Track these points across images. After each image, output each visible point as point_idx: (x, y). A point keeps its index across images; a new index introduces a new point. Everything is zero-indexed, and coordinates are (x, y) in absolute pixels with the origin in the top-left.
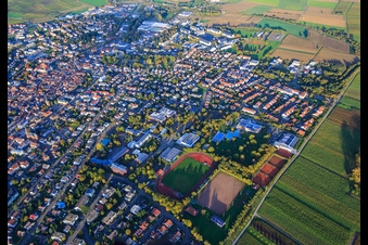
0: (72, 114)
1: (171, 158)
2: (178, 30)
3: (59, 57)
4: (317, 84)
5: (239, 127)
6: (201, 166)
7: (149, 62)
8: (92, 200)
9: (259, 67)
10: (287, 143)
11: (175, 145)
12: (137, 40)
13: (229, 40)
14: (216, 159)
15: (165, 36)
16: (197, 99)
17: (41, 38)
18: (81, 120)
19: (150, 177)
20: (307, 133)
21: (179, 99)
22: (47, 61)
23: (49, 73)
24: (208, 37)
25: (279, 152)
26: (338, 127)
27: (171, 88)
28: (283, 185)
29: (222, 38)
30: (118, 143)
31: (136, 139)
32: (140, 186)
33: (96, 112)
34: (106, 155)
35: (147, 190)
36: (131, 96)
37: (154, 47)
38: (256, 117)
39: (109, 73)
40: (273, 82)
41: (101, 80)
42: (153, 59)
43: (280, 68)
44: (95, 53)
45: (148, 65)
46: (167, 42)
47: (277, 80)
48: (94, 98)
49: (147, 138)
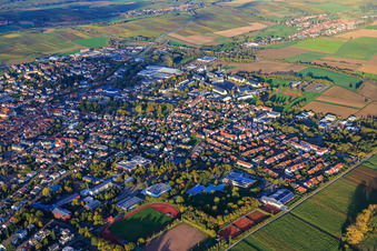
0: (24, 161)
1: (129, 208)
2: (190, 77)
3: (28, 102)
4: (346, 140)
5: (225, 180)
6: (161, 217)
7: (139, 109)
8: (21, 241)
9: (279, 120)
10: (277, 199)
11: (140, 194)
12: (132, 86)
13: (251, 89)
14: (182, 209)
15: (169, 83)
16: (185, 150)
17: (11, 81)
18: (32, 165)
19: (96, 223)
20: (309, 190)
21: (162, 150)
22: (12, 106)
23: (11, 118)
24: (227, 86)
25: (263, 207)
26: (353, 187)
27: (155, 137)
28: (256, 240)
29: (243, 87)
30: (69, 189)
31: (92, 186)
32: (80, 231)
33: (55, 160)
34: (53, 200)
35: (87, 234)
36: (103, 144)
37: (151, 94)
38: (250, 172)
39: (85, 120)
40: (289, 136)
41: (71, 127)
42: (144, 107)
43: (308, 122)
44: (74, 99)
45: (137, 113)
46: (171, 89)
47: (296, 134)
48: (57, 145)
49: (106, 186)
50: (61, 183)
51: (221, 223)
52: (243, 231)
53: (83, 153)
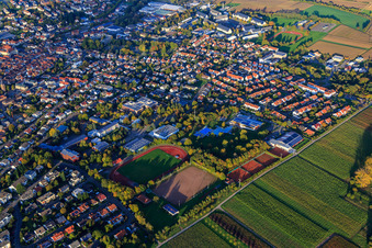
0: (29, 100)
1: (138, 150)
2: (193, 14)
3: (29, 39)
4: (353, 82)
5: (233, 123)
6: (170, 159)
7: (142, 48)
8: (31, 182)
9: (286, 61)
10: (285, 141)
11: (147, 136)
12: (135, 24)
13: (256, 28)
14: (191, 152)
15: (172, 21)
16: (191, 92)
17: (11, 17)
18: (38, 106)
19: (105, 165)
20: (317, 133)
21: (167, 91)
22: (13, 43)
23: (12, 56)
24: (231, 24)
25: (271, 150)
26: (361, 130)
27: (161, 78)
28: (265, 183)
29: (249, 26)
30: (76, 130)
31: (99, 127)
32: (90, 173)
33: (60, 100)
34: (61, 141)
35: (96, 176)
36: (108, 84)
37: (154, 33)
38: (258, 114)
39: (88, 59)
40: (296, 78)
41: (74, 66)
42: (148, 46)
43: (315, 63)
44: (75, 37)
45: (140, 53)
46: (174, 27)
47: (303, 76)
48: (61, 85)
49: (114, 128)
50: (68, 124)
51: (230, 166)
52: (252, 174)
53: (88, 93)
